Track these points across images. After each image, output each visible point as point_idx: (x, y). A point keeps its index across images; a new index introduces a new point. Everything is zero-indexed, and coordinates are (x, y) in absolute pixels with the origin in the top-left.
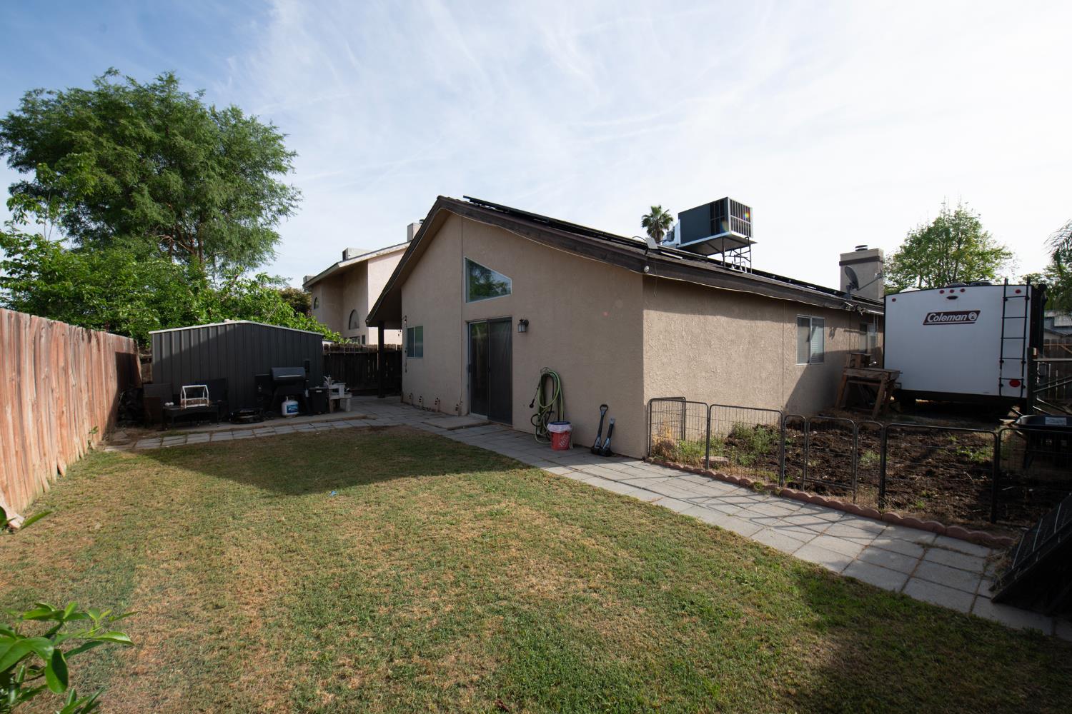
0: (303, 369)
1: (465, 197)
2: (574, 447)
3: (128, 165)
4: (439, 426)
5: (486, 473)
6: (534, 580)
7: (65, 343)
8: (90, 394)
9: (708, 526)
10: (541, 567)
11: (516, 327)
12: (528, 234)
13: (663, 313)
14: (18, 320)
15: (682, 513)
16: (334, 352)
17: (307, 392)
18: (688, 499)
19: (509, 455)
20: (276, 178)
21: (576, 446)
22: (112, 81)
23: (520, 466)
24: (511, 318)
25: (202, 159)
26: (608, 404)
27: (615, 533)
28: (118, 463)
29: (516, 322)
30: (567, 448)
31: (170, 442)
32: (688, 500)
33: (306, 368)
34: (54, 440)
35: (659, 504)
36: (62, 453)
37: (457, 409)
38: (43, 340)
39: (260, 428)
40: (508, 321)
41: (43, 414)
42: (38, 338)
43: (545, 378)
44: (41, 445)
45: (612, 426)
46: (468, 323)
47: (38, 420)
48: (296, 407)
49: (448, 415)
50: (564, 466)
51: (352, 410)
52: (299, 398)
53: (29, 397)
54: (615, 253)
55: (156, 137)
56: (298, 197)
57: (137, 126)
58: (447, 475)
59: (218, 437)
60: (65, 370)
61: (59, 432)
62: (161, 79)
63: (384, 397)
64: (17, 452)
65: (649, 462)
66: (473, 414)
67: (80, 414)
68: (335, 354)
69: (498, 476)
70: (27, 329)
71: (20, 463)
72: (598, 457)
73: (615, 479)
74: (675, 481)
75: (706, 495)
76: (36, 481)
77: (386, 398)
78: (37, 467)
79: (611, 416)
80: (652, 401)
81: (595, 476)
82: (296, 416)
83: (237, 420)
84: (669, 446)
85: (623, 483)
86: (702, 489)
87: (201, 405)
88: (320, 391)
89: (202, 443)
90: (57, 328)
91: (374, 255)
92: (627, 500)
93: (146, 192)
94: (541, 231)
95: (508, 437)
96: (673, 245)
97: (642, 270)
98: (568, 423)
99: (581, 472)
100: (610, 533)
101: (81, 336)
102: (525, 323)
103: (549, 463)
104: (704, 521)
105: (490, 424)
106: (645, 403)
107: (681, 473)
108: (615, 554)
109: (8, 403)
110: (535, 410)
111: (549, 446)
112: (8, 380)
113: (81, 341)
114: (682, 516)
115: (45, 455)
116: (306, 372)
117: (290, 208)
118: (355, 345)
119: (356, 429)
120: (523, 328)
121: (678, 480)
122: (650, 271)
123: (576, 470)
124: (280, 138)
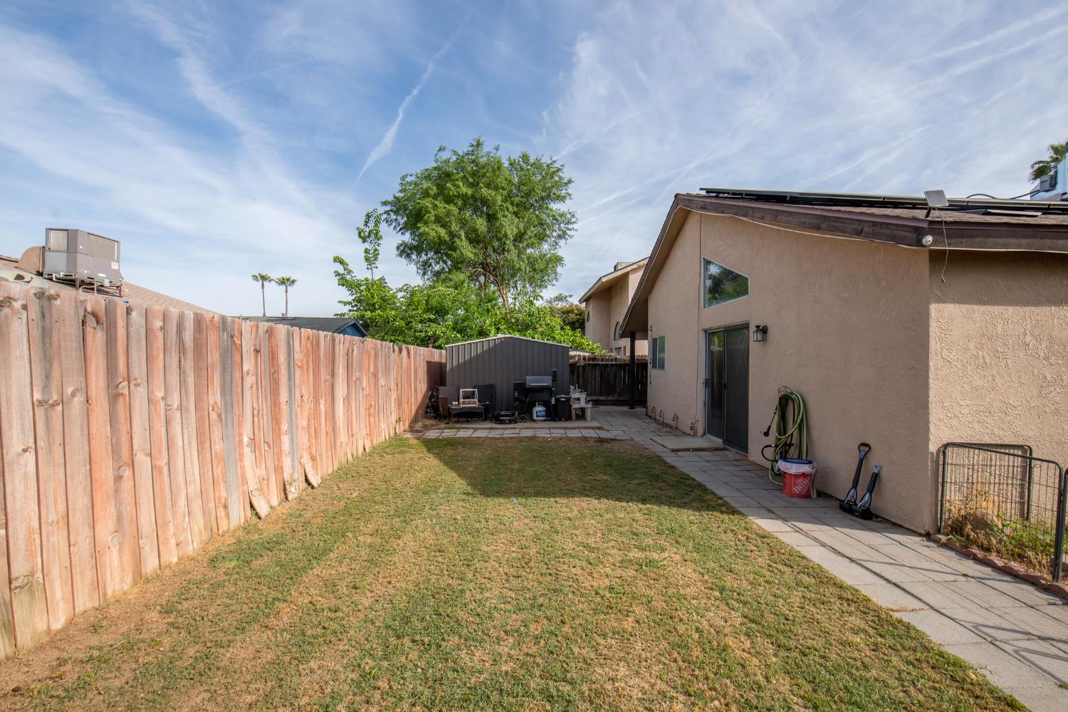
0: (550, 378)
1: (701, 189)
2: (818, 496)
3: (452, 218)
4: (663, 445)
5: (674, 510)
6: (623, 671)
7: (376, 355)
8: (399, 392)
9: (991, 692)
10: (644, 656)
11: (753, 335)
12: (763, 218)
13: (976, 307)
14: (333, 340)
15: (942, 649)
16: (591, 362)
17: (553, 399)
18: (977, 626)
19: (719, 492)
20: (555, 206)
21: (821, 494)
22: (445, 155)
23: (724, 509)
24: (748, 324)
25: (500, 203)
26: (872, 445)
27: (792, 643)
28: (403, 446)
29: (752, 328)
30: (807, 496)
31: (448, 434)
32: (976, 629)
33: (553, 377)
34: (362, 425)
35: (906, 618)
36: (370, 435)
37: (692, 428)
38: (355, 352)
39: (511, 429)
40: (745, 326)
41: (353, 405)
42: (350, 351)
43: (785, 401)
44: (350, 429)
45: (876, 477)
46: (706, 331)
47: (348, 411)
48: (544, 413)
49: (685, 434)
50: (785, 520)
51: (592, 420)
52: (546, 404)
53: (341, 393)
54: (875, 224)
55: (470, 192)
56: (573, 220)
57: (458, 187)
58: (630, 504)
59: (481, 434)
60: (375, 375)
61: (368, 421)
62: (472, 146)
63: (634, 408)
64: (327, 432)
65: (937, 541)
66: (709, 436)
67: (388, 408)
68: (593, 364)
69: (687, 516)
70: (341, 345)
71: (329, 440)
72: (849, 516)
73: (854, 556)
74: (973, 586)
75: (1029, 629)
76: (342, 454)
77: (636, 410)
78: (344, 444)
79: (877, 460)
80: (946, 446)
81: (823, 545)
82: (545, 421)
83: (497, 419)
84: (981, 523)
85: (862, 566)
86: (1027, 614)
87: (472, 405)
88: (564, 399)
89: (463, 437)
90: (368, 344)
91: (635, 266)
92: (850, 597)
93: (463, 237)
94: (777, 211)
95: (738, 469)
96: (1056, 195)
97: (919, 243)
98: (810, 462)
99: (806, 535)
100: (783, 640)
101: (392, 349)
102: (763, 331)
103: (767, 513)
104: (990, 678)
105: (724, 449)
106: (933, 448)
107: (995, 575)
108: (767, 678)
109: (322, 397)
110: (771, 440)
111: (781, 489)
112: (323, 381)
113: (392, 353)
114: (941, 654)
115: (353, 435)
116: (553, 381)
117: (568, 232)
118: (610, 356)
119: (585, 439)
120: (760, 336)
121: (980, 585)
122: (934, 243)
123: (799, 531)
124: (559, 170)
